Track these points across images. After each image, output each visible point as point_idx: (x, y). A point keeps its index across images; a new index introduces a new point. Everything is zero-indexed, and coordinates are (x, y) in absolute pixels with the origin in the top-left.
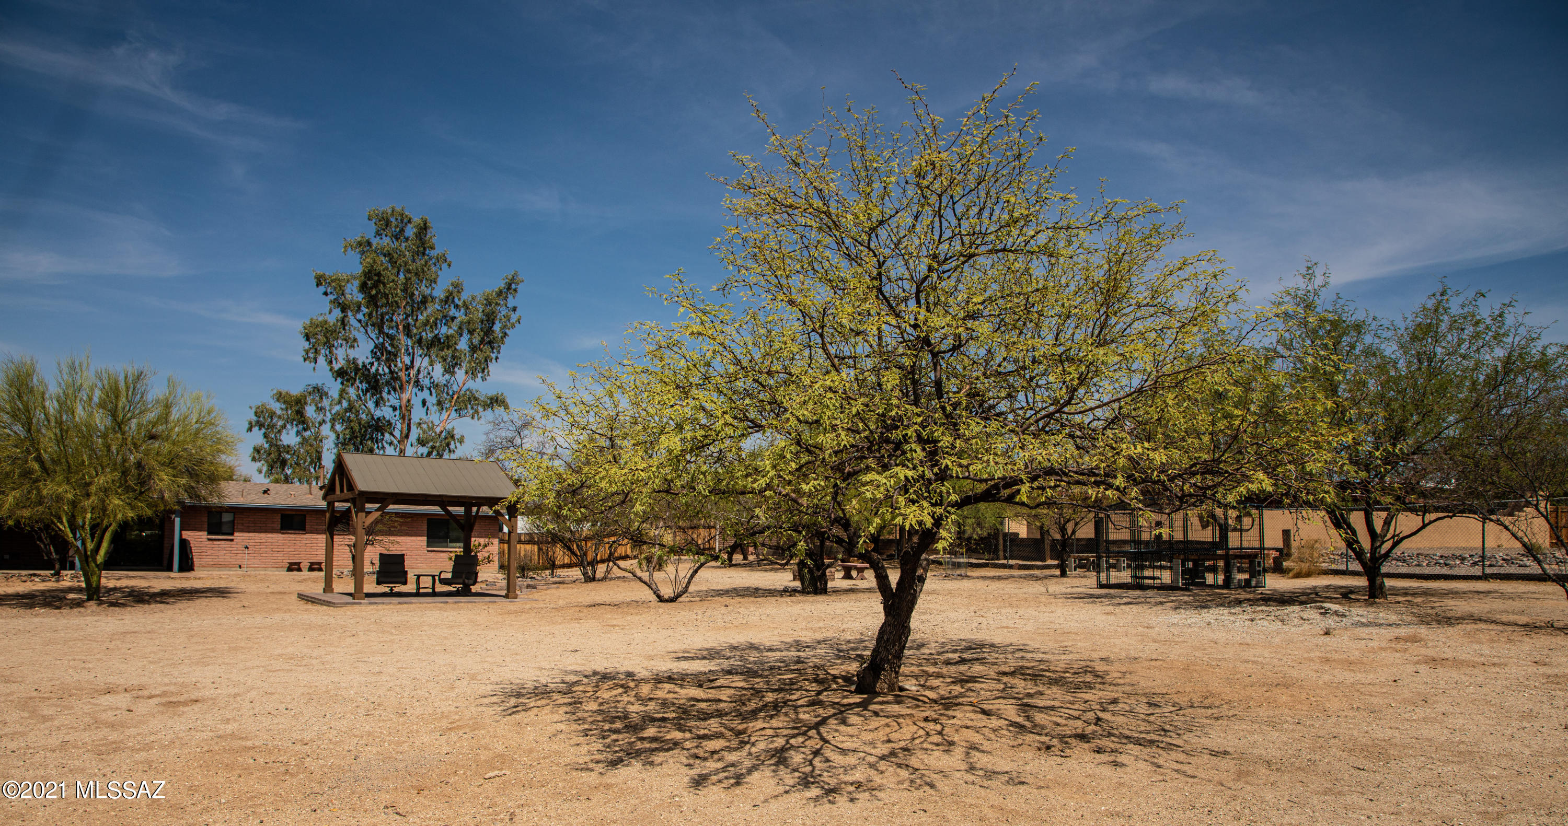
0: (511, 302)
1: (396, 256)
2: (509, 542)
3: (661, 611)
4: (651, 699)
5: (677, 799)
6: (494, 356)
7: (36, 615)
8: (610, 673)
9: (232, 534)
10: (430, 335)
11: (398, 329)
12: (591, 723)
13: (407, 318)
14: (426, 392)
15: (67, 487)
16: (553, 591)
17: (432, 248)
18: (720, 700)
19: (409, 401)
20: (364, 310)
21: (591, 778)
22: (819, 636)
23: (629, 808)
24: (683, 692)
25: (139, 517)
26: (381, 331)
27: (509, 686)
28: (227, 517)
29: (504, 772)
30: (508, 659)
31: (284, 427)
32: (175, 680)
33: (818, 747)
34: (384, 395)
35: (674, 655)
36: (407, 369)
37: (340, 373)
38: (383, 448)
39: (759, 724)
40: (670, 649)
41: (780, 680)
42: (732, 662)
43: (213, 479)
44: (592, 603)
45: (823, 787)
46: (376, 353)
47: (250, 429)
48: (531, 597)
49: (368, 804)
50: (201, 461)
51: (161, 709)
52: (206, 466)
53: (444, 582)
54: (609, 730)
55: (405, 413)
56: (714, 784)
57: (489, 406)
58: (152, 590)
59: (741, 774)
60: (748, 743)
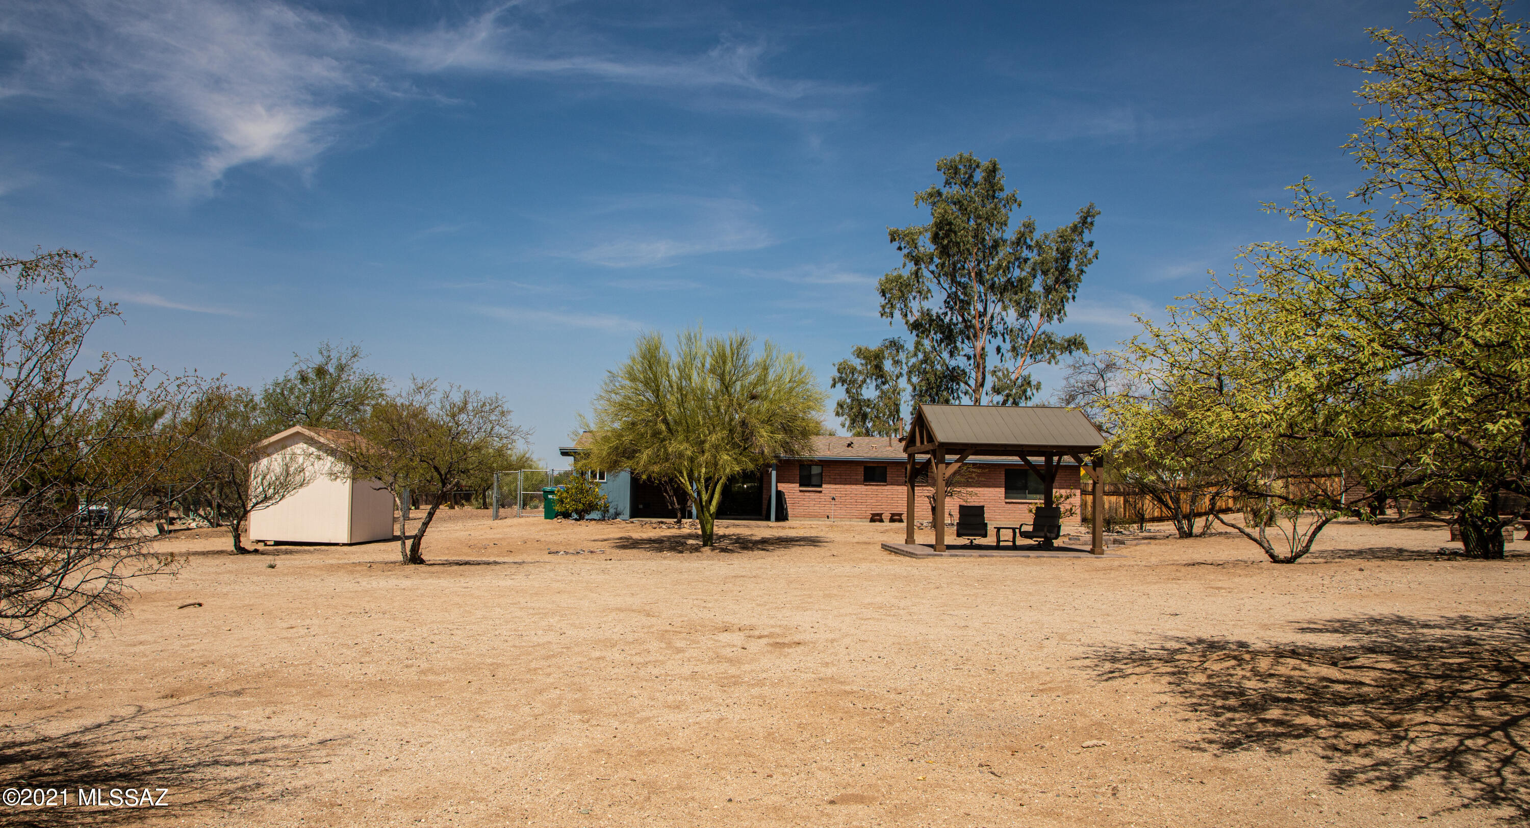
0: (1087, 237)
1: (965, 203)
2: (1093, 493)
3: (1276, 573)
4: (1271, 675)
5: (1314, 796)
6: (1070, 295)
7: (665, 558)
8: (1218, 642)
9: (820, 486)
10: (1003, 280)
11: (970, 277)
12: (1200, 697)
13: (978, 264)
14: (1000, 337)
15: (685, 445)
16: (1144, 547)
17: (1001, 190)
18: (1362, 684)
19: (983, 349)
20: (937, 260)
21: (1205, 759)
22: (1497, 612)
23: (1254, 800)
24: (1312, 670)
25: (744, 471)
26: (953, 281)
27: (1103, 649)
28: (816, 470)
29: (1103, 742)
30: (1099, 620)
31: (864, 381)
32: (779, 623)
33: (1508, 753)
34: (959, 344)
35: (1297, 625)
36: (980, 316)
37: (916, 326)
38: (958, 397)
39: (1419, 717)
40: (1291, 619)
41: (1444, 664)
42: (1374, 637)
43: (805, 434)
44: (1190, 562)
45: (1519, 807)
46: (949, 303)
47: (834, 386)
48: (1118, 553)
49: (963, 760)
50: (794, 418)
51: (769, 648)
52: (798, 423)
53: (1025, 535)
54: (1223, 707)
55: (979, 360)
56: (1361, 784)
57: (1066, 349)
58: (754, 538)
59: (1398, 776)
60: (1405, 738)
